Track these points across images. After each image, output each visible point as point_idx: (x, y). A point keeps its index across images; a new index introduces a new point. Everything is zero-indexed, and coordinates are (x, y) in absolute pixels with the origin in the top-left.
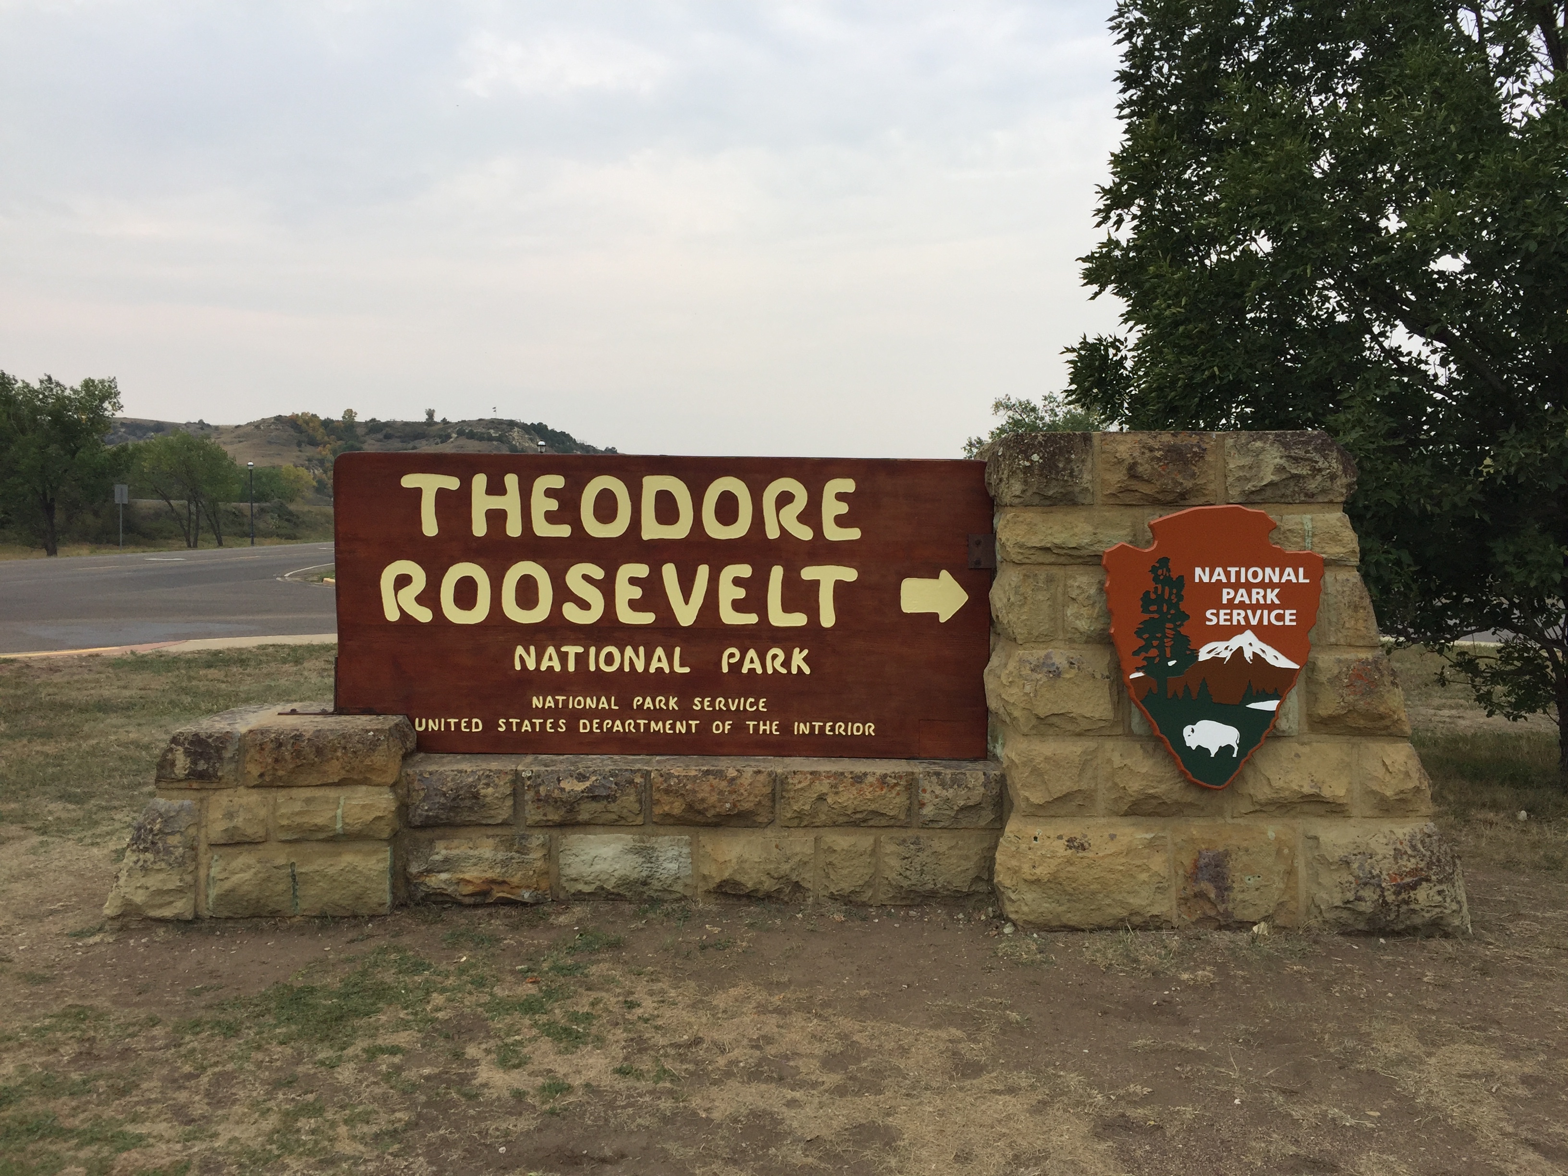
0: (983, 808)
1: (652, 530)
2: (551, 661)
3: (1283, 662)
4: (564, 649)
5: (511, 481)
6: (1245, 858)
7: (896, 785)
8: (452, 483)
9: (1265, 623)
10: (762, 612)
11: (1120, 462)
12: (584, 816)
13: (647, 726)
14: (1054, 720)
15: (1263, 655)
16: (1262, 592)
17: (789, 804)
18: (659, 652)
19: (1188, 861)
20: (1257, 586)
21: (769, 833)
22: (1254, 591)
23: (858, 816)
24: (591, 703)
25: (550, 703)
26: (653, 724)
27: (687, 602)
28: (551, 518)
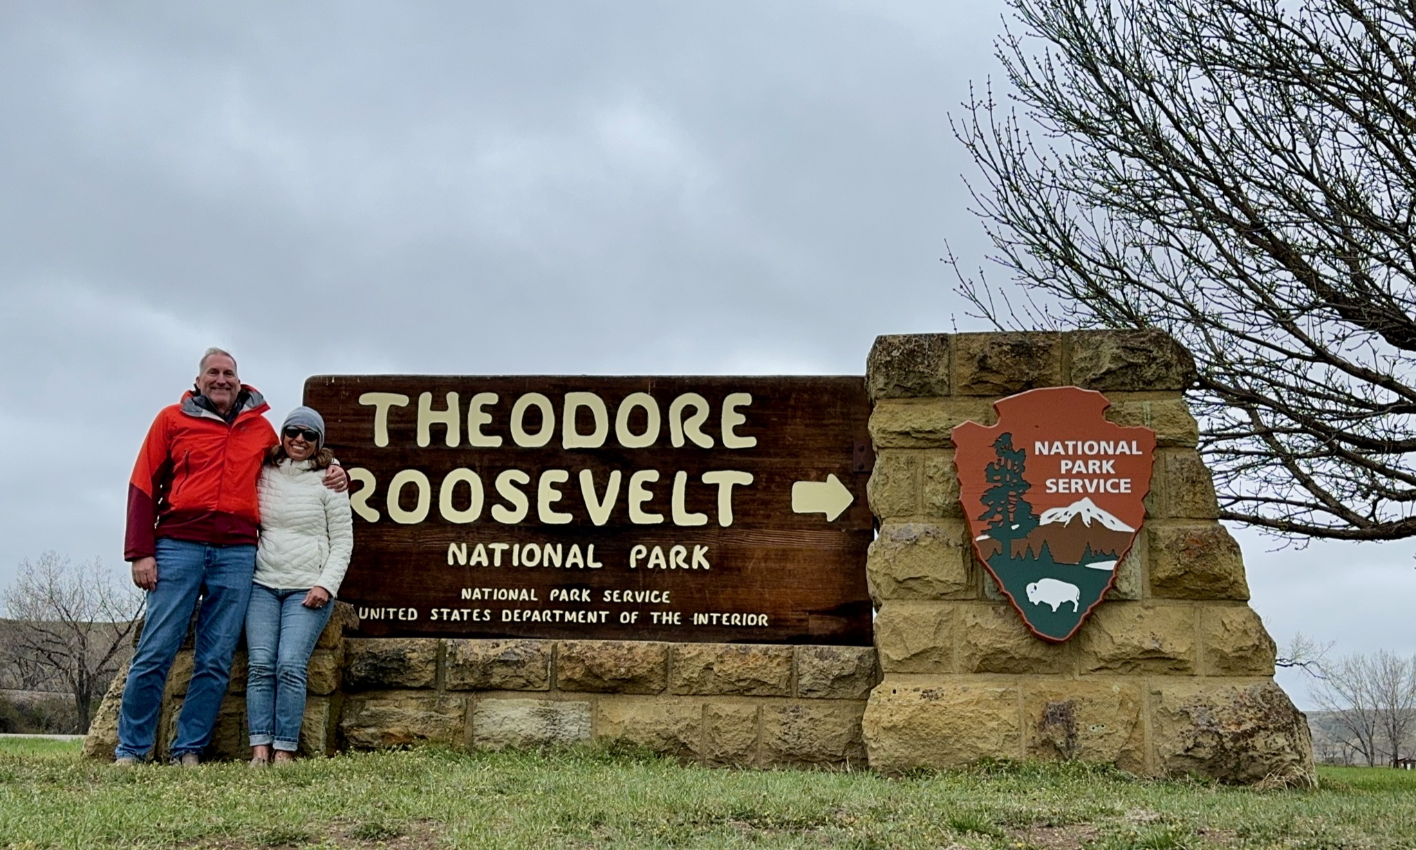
0: (857, 679)
1: (572, 440)
2: (480, 556)
3: (1120, 526)
4: (491, 546)
5: (453, 398)
6: (1089, 709)
7: (777, 656)
8: (402, 401)
9: (1102, 490)
10: (668, 514)
11: (973, 357)
12: (496, 680)
13: (562, 616)
14: (911, 583)
15: (1100, 520)
16: (1098, 463)
17: (680, 673)
18: (575, 548)
19: (1037, 713)
20: (1093, 457)
21: (662, 700)
22: (1090, 462)
23: (742, 684)
24: (513, 595)
25: (477, 594)
26: (567, 614)
27: (600, 503)
28: (486, 430)
